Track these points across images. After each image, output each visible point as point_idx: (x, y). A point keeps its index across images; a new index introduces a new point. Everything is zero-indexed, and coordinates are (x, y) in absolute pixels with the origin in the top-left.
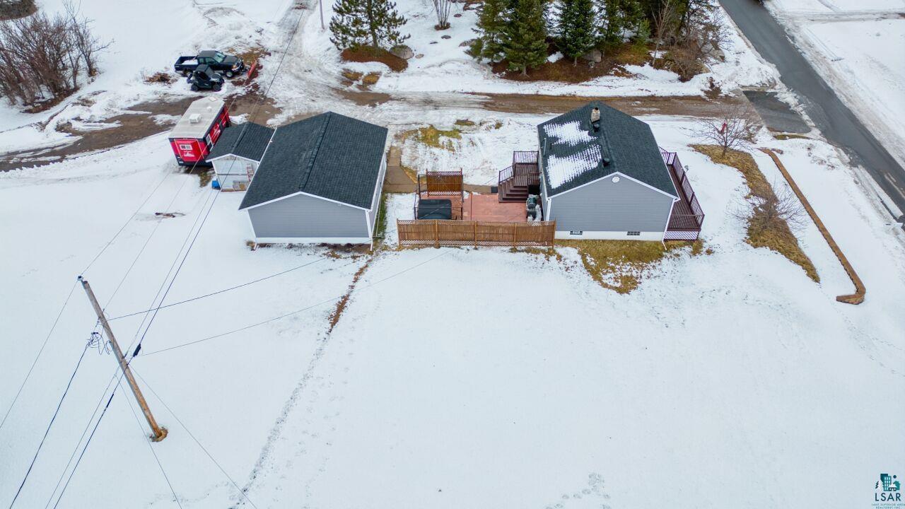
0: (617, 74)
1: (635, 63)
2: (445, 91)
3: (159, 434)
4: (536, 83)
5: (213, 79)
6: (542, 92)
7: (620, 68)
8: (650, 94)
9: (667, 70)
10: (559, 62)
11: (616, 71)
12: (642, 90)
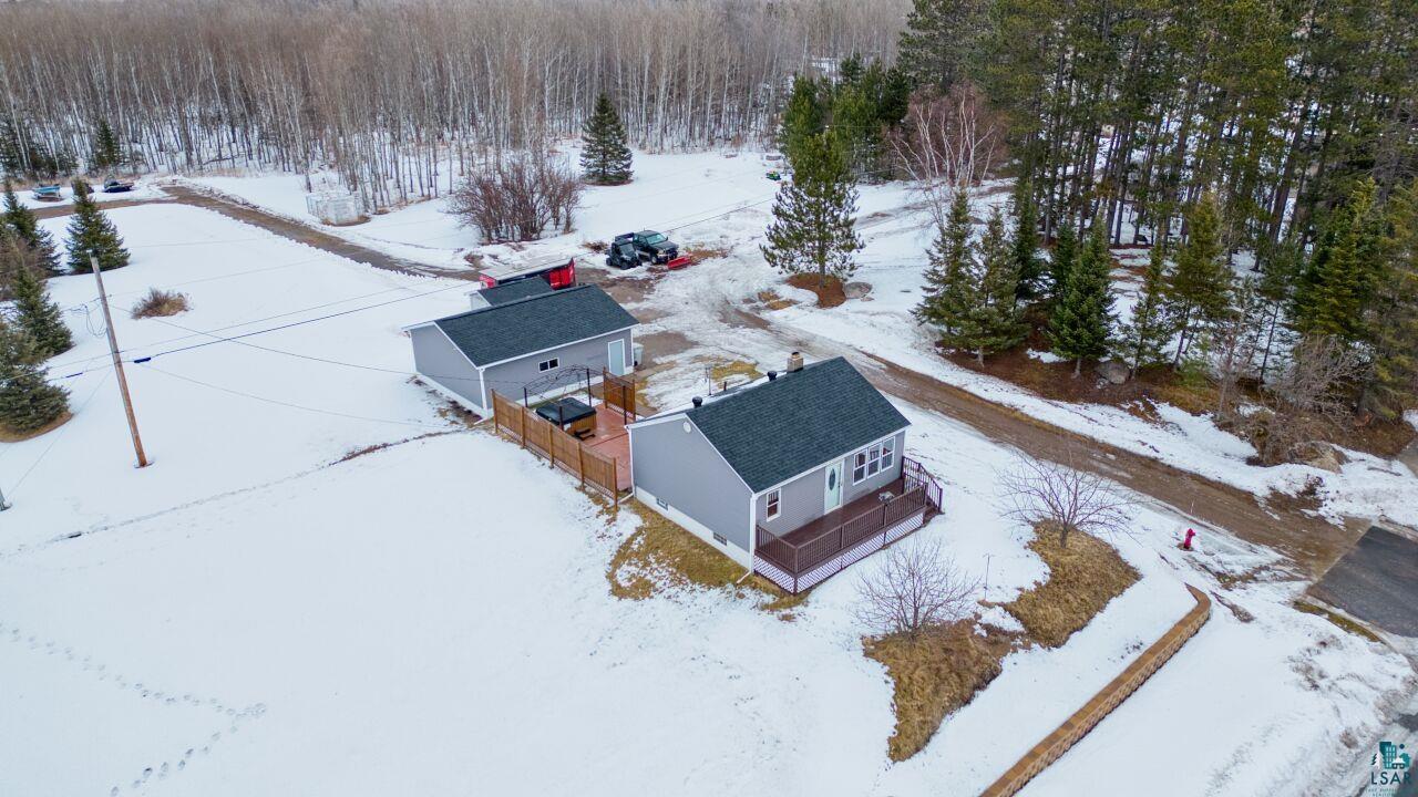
0: (1134, 412)
1: (1183, 406)
2: (840, 340)
3: (143, 463)
4: (977, 376)
5: (625, 256)
6: (973, 389)
7: (1146, 404)
8: (1153, 454)
9: (1241, 438)
10: (1054, 365)
11: (1138, 406)
12: (1144, 444)
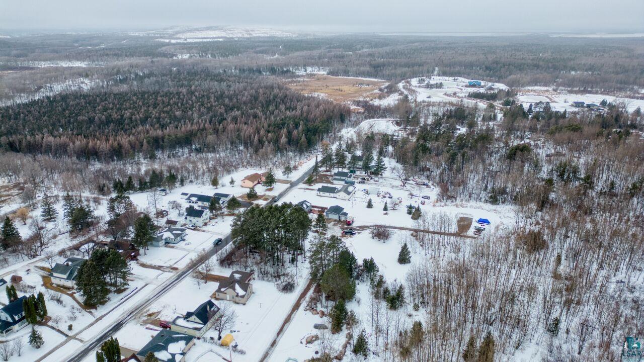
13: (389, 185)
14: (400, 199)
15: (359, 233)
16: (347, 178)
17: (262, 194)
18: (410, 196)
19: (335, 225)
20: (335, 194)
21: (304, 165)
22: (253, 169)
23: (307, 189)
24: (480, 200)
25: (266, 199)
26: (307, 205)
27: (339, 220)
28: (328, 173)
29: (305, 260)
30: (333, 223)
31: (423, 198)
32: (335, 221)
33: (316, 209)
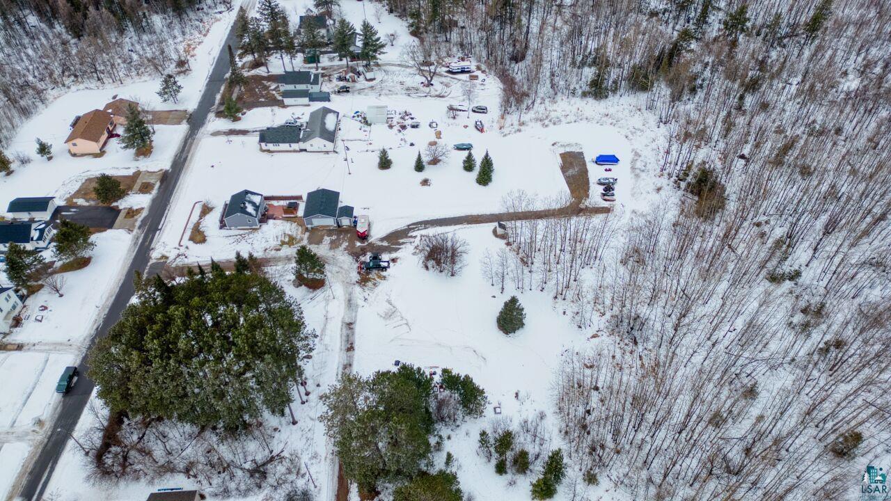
13: (399, 87)
14: (434, 125)
15: (394, 260)
16: (309, 86)
17: (130, 172)
18: (451, 113)
19: (334, 245)
20: (301, 143)
21: (199, 51)
22: (82, 86)
23: (232, 132)
24: (574, 93)
25: (146, 188)
26: (253, 204)
27: (339, 226)
28: (261, 71)
29: (307, 394)
30: (327, 239)
31: (474, 111)
32: (330, 232)
33: (275, 203)
